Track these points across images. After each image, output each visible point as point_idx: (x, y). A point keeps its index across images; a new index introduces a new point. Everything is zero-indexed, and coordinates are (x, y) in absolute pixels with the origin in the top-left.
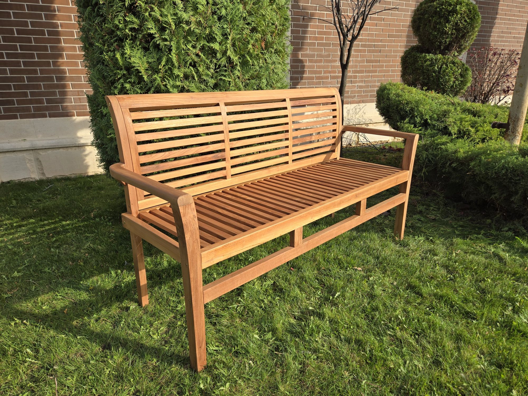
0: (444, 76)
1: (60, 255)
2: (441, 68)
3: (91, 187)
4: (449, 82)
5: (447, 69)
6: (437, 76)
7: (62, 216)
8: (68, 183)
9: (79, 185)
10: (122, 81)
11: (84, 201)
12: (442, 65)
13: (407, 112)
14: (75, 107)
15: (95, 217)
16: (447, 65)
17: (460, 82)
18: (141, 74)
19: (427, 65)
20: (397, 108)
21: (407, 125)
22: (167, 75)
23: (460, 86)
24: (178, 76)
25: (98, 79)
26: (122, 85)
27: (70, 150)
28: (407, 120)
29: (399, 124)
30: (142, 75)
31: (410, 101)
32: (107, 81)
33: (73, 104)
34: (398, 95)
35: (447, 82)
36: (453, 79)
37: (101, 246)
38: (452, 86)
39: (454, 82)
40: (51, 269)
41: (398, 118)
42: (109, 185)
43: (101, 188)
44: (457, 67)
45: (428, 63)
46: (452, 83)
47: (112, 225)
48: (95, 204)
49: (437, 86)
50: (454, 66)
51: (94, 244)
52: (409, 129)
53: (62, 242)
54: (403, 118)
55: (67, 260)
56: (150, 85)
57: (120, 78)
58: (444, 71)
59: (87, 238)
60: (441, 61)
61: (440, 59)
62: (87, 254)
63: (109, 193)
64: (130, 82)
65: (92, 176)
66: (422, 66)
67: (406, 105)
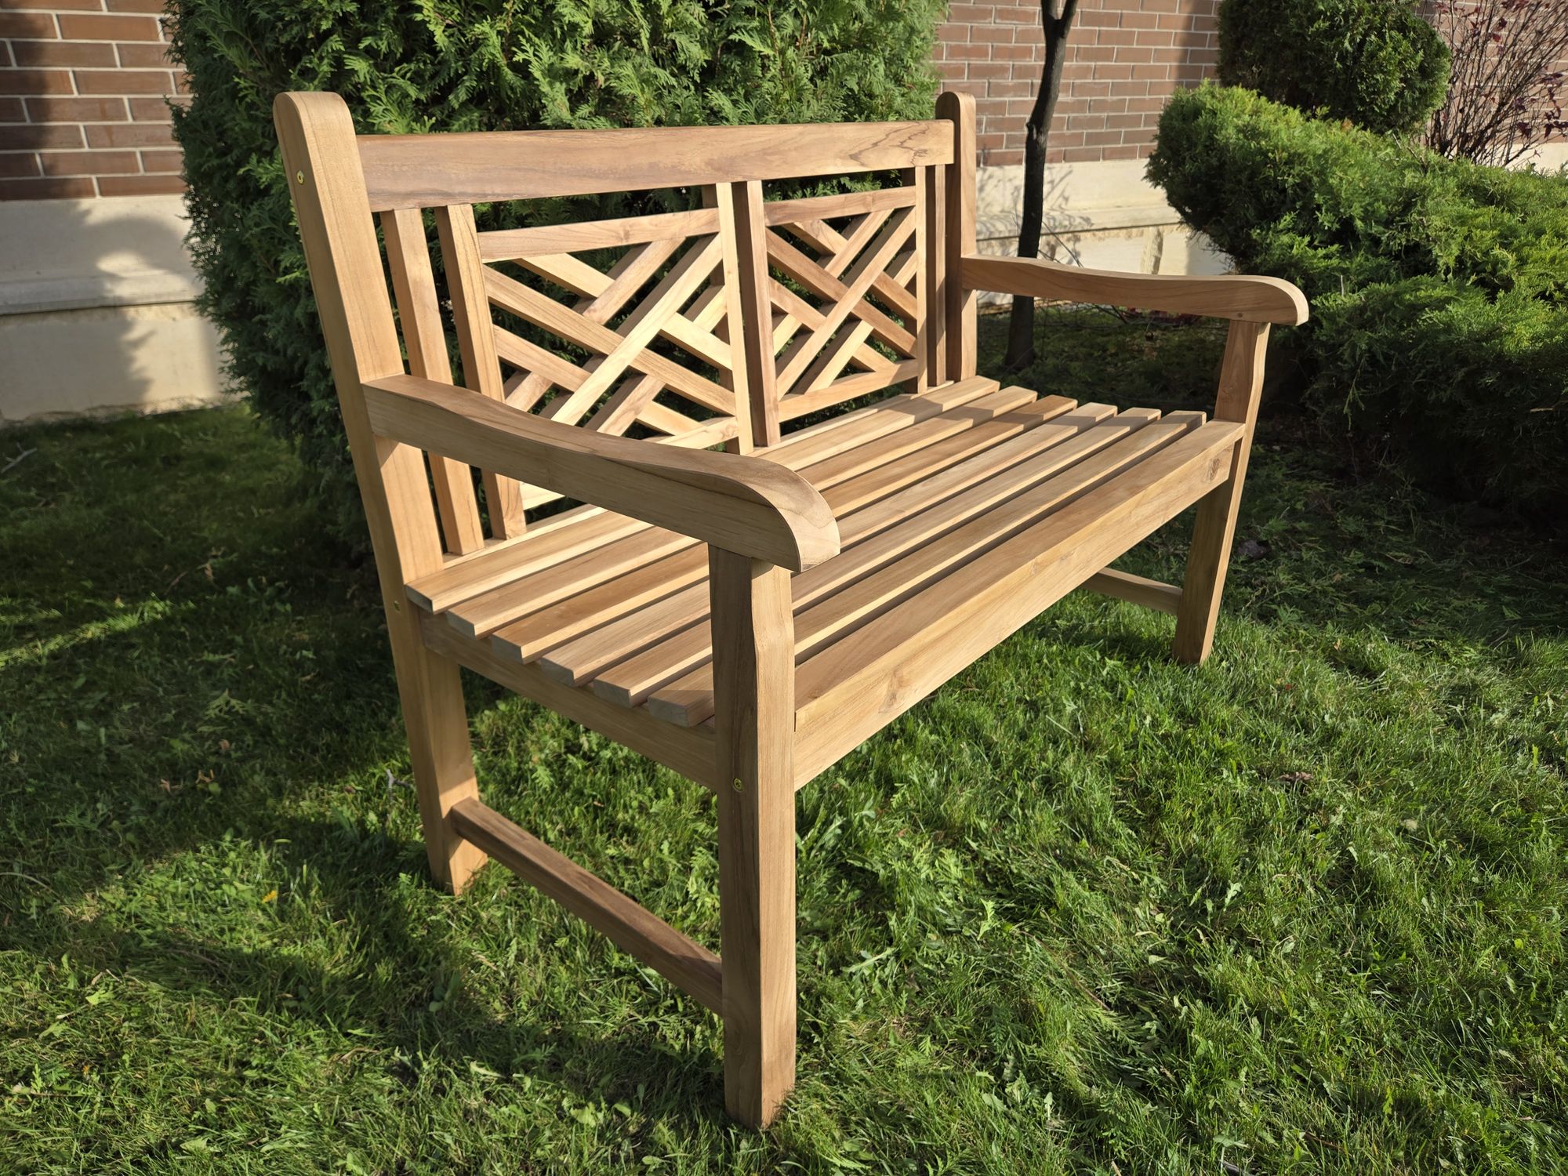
0: (1372, 72)
1: (118, 749)
2: (1363, 42)
3: (178, 458)
4: (1384, 92)
5: (1381, 49)
6: (1346, 69)
7: (94, 579)
8: (87, 440)
9: (131, 449)
10: (336, 43)
11: (165, 514)
12: (1366, 35)
13: (1284, 190)
14: (91, 163)
15: (223, 579)
16: (1381, 36)
17: (1417, 94)
18: (419, 17)
19: (1318, 33)
20: (1251, 178)
21: (1285, 239)
22: (529, 25)
23: (1415, 108)
24: (574, 27)
25: (230, 38)
26: (338, 61)
27: (83, 320)
28: (1287, 219)
29: (1255, 233)
30: (424, 22)
31: (1300, 155)
32: (270, 44)
33: (86, 149)
34: (1251, 132)
35: (1378, 93)
36: (1396, 84)
37: (270, 703)
38: (1393, 108)
39: (1400, 95)
40: (89, 815)
41: (1251, 214)
42: (242, 448)
43: (215, 463)
44: (1414, 43)
45: (1322, 25)
46: (1392, 96)
47: (295, 612)
48: (211, 529)
49: (1345, 107)
50: (1405, 37)
51: (244, 699)
52: (1294, 251)
53: (112, 691)
54: (1269, 215)
55: (151, 770)
56: (456, 66)
57: (328, 33)
58: (1373, 56)
59: (210, 669)
60: (1363, 19)
61: (1361, 12)
62: (225, 743)
63: (250, 483)
64: (370, 53)
65: (171, 417)
66: (1302, 36)
67: (1285, 169)
